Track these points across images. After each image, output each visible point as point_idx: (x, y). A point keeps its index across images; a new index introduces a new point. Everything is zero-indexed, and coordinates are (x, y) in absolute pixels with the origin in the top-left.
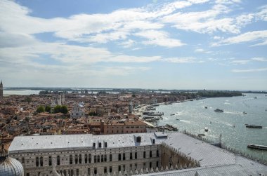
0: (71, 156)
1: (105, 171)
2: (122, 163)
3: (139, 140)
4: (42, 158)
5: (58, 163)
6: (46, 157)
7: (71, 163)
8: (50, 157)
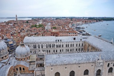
0: (47, 45)
1: (61, 51)
2: (67, 48)
3: (74, 39)
4: (36, 45)
5: (42, 48)
6: (37, 45)
7: (47, 47)
8: (39, 45)
